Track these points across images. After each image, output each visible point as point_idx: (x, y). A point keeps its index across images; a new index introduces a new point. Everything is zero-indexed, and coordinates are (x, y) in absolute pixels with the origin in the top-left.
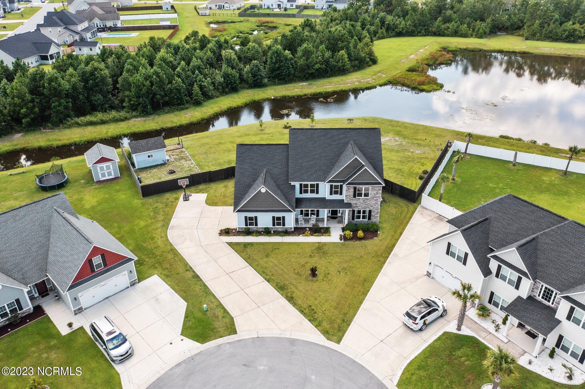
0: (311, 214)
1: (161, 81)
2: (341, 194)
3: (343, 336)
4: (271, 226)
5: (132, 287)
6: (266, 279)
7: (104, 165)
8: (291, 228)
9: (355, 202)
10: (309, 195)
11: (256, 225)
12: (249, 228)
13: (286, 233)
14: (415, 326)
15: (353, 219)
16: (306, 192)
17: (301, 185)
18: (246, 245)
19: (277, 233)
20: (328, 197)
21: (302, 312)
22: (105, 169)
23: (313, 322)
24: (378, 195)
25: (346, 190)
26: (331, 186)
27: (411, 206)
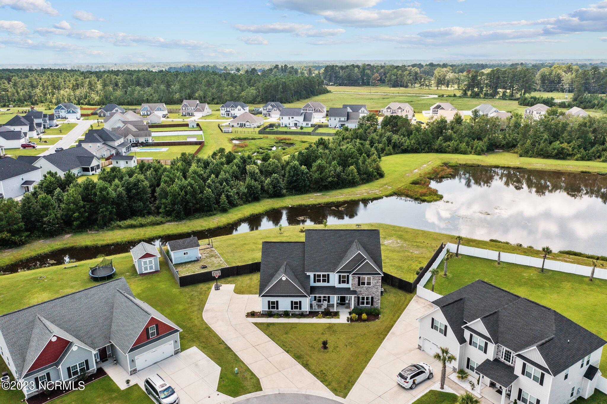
0: (323, 300)
1: (194, 190)
2: (348, 283)
3: (348, 392)
4: (289, 309)
5: (176, 355)
6: (285, 351)
7: (147, 260)
8: (307, 311)
9: (359, 289)
10: (321, 284)
11: (277, 308)
12: (271, 311)
13: (302, 315)
14: (406, 384)
15: (358, 304)
16: (319, 281)
17: (315, 275)
18: (269, 325)
19: (294, 316)
20: (337, 285)
21: (315, 375)
22: (148, 263)
23: (324, 383)
24: (378, 284)
25: (352, 280)
26: (340, 276)
27: (408, 296)
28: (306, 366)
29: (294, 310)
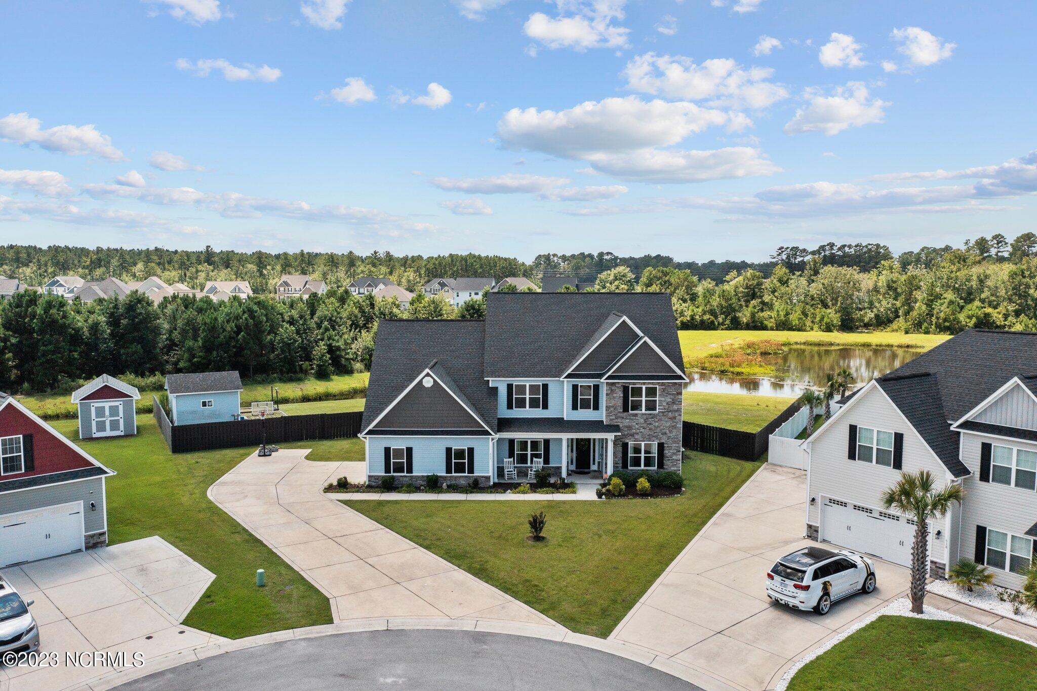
0: (533, 456)
2: (596, 407)
3: (616, 625)
4: (443, 473)
5: (90, 551)
6: (421, 545)
7: (107, 404)
8: (488, 478)
9: (627, 422)
10: (527, 412)
11: (410, 470)
12: (393, 477)
13: (476, 486)
15: (625, 466)
16: (521, 403)
17: (510, 387)
18: (381, 503)
19: (453, 488)
20: (568, 414)
21: (506, 590)
23: (536, 604)
24: (675, 407)
25: (607, 395)
26: (575, 388)
27: (748, 465)
28: (481, 572)
29: (453, 474)
